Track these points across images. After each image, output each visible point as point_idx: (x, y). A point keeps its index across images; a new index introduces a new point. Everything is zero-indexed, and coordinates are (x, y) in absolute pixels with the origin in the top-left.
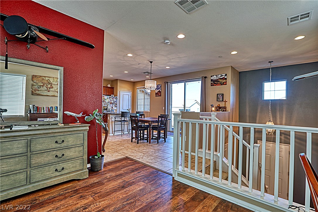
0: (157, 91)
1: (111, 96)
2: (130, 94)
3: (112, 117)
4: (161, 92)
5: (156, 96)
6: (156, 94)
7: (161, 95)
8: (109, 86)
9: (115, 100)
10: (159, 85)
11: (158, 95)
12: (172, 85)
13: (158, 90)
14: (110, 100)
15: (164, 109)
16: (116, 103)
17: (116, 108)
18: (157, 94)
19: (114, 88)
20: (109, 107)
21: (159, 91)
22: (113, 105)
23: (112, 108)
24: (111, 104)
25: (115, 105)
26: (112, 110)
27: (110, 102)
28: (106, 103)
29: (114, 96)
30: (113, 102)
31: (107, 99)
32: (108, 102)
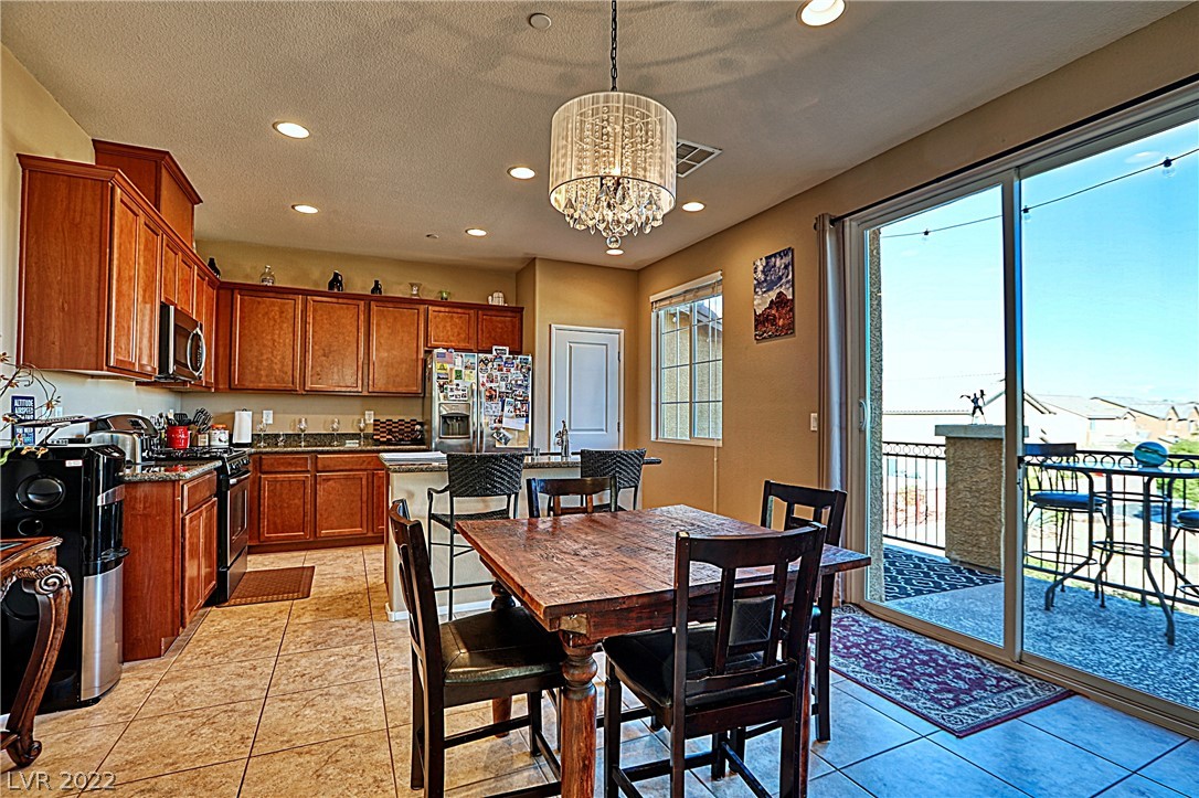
0: (762, 302)
1: (489, 356)
2: (614, 338)
3: (411, 488)
4: (793, 300)
5: (760, 338)
6: (761, 321)
7: (789, 329)
8: (497, 300)
9: (515, 375)
10: (774, 255)
11: (770, 329)
12: (876, 235)
13: (773, 295)
14: (483, 379)
15: (814, 426)
16: (520, 391)
17: (520, 424)
18: (767, 320)
19: (523, 308)
20: (482, 419)
21: (780, 302)
22: (506, 408)
23: (500, 422)
24: (490, 398)
25: (519, 406)
26: (498, 434)
27: (482, 389)
28: (461, 393)
29: (507, 355)
30: (503, 390)
31: (468, 372)
32: (475, 387)
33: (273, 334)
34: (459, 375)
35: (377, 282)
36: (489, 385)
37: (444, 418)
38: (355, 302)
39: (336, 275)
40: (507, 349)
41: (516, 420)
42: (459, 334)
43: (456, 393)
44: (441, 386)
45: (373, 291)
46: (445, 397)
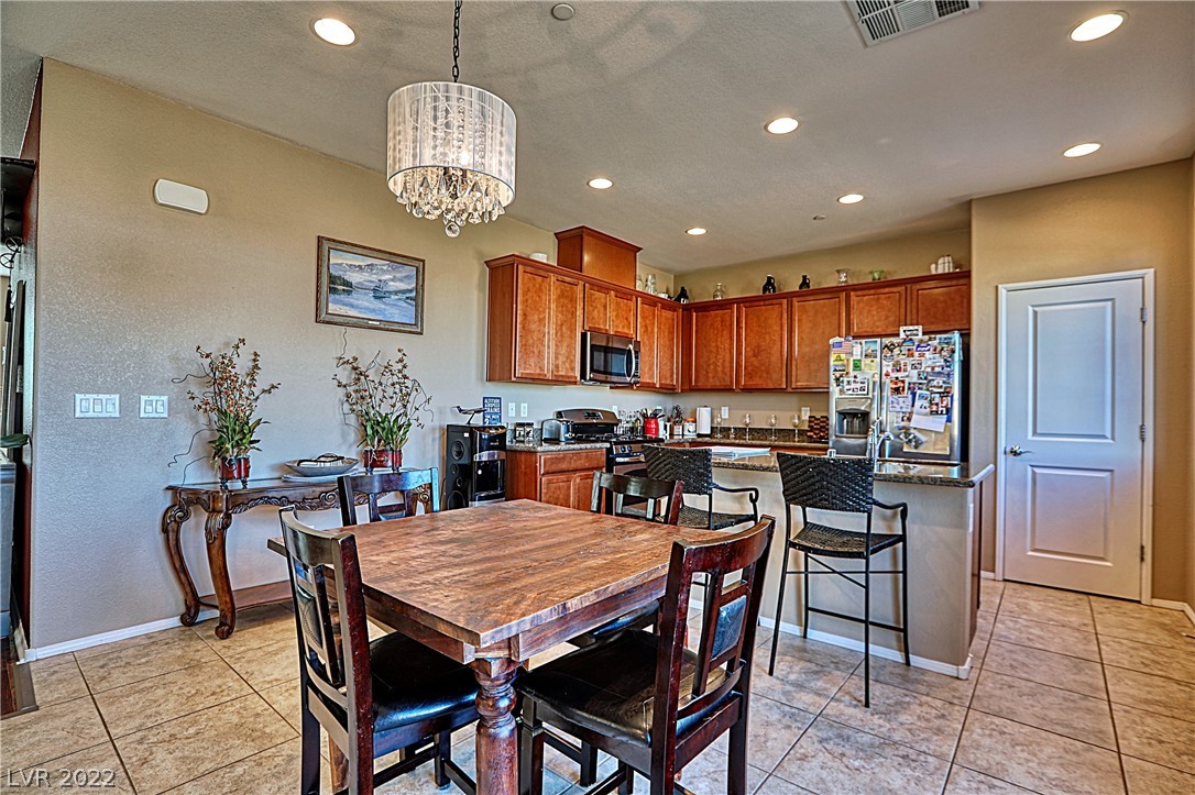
1: (895, 340)
2: (1140, 284)
8: (941, 267)
14: (888, 367)
16: (939, 381)
17: (936, 423)
19: (970, 273)
20: (888, 416)
22: (918, 403)
23: (910, 420)
24: (897, 390)
25: (937, 400)
26: (907, 434)
27: (886, 380)
28: (859, 386)
29: (920, 336)
30: (915, 380)
31: (868, 361)
32: (877, 378)
33: (717, 341)
34: (857, 367)
35: (804, 277)
36: (894, 375)
37: (843, 414)
38: (778, 301)
39: (769, 279)
40: (920, 328)
41: (931, 417)
42: (887, 318)
43: (853, 386)
44: (837, 379)
45: (801, 287)
46: (841, 391)
